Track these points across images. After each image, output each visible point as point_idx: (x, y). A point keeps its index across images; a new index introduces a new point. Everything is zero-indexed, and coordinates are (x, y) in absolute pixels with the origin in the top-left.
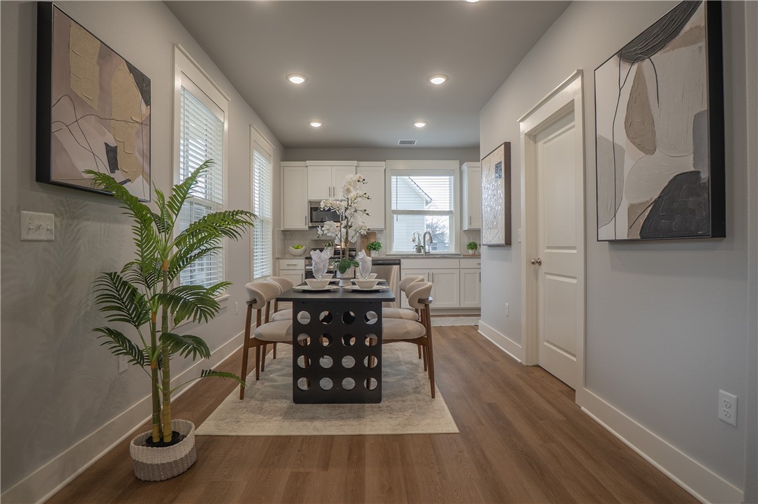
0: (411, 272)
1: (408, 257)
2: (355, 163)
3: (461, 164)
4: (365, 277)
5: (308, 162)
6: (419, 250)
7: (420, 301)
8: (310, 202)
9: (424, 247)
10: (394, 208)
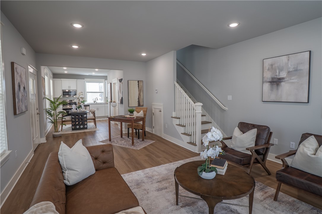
0: (92, 108)
1: (92, 104)
2: (76, 80)
3: (105, 80)
4: (83, 109)
5: (62, 79)
6: (94, 102)
7: (93, 113)
8: (63, 90)
9: (96, 101)
10: (87, 91)
